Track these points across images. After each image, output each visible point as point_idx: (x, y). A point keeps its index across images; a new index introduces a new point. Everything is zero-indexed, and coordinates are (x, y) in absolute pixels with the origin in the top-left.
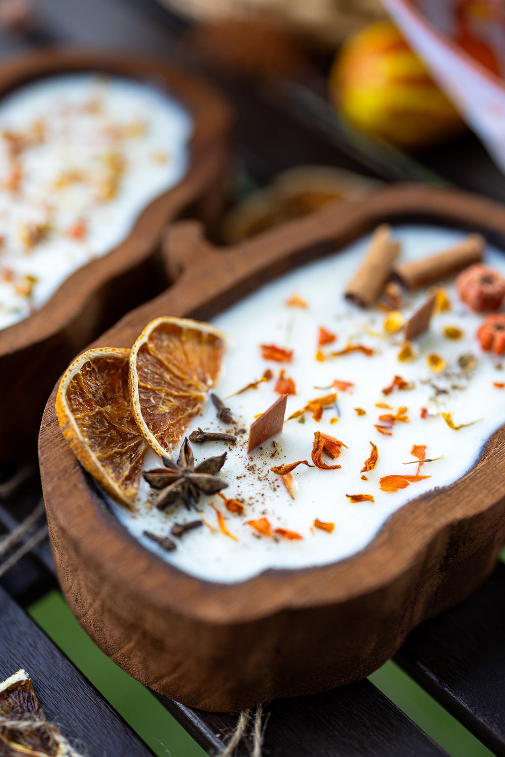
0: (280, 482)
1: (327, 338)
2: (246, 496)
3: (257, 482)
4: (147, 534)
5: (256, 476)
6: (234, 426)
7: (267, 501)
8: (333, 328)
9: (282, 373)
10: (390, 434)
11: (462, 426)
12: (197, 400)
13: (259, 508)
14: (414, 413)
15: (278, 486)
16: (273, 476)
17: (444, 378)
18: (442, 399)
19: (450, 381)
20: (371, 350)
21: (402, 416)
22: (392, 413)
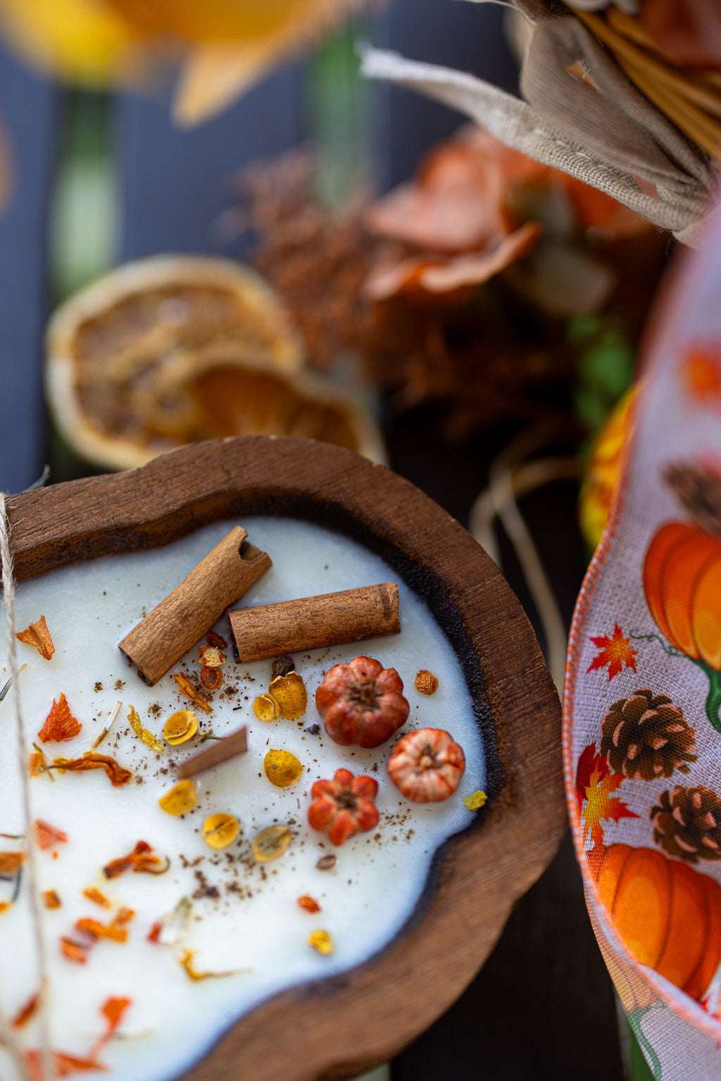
1: (61, 727)
8: (81, 711)
10: (82, 961)
11: (208, 975)
14: (138, 930)
17: (224, 864)
18: (202, 906)
19: (231, 873)
20: (127, 772)
21: (118, 928)
22: (104, 917)
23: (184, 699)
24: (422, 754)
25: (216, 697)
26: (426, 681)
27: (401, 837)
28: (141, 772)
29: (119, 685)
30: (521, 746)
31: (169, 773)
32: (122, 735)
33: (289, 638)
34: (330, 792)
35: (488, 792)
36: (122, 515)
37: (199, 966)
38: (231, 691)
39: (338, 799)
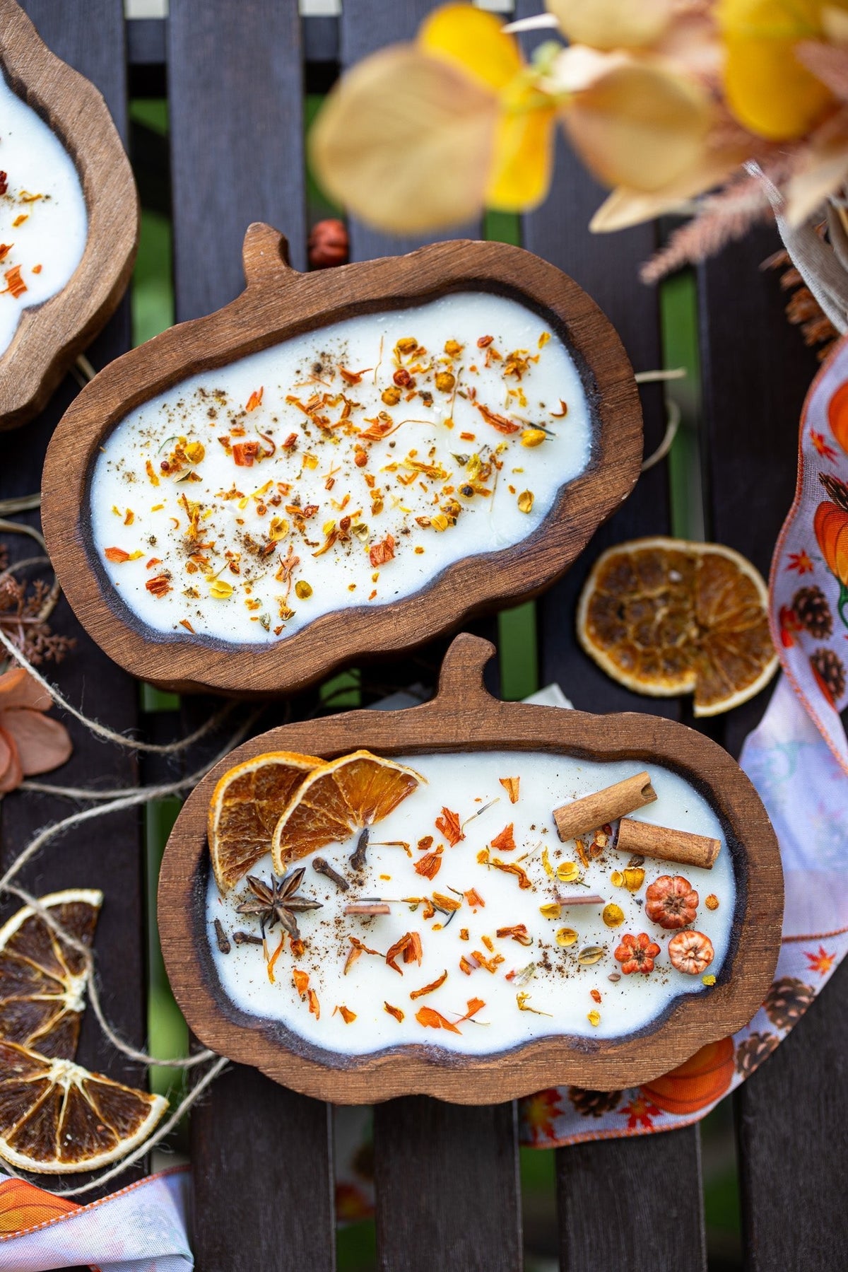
0: (347, 951)
1: (505, 842)
2: (314, 943)
3: (333, 936)
4: (217, 923)
5: (337, 931)
6: (359, 873)
7: (325, 960)
8: (518, 838)
9: (440, 850)
10: (468, 973)
11: (528, 1009)
12: (347, 831)
13: (316, 961)
14: (504, 969)
15: (344, 954)
16: (347, 942)
17: (560, 954)
18: (540, 972)
19: (562, 961)
20: (530, 883)
21: (492, 965)
22: (488, 956)
23: (577, 854)
24: (691, 949)
25: (594, 860)
26: (712, 903)
27: (660, 981)
28: (537, 886)
29: (545, 831)
30: (747, 967)
31: (552, 893)
32: (535, 860)
33: (647, 850)
34: (633, 947)
35: (718, 979)
36: (587, 741)
37: (527, 1003)
38: (603, 860)
39: (636, 953)
